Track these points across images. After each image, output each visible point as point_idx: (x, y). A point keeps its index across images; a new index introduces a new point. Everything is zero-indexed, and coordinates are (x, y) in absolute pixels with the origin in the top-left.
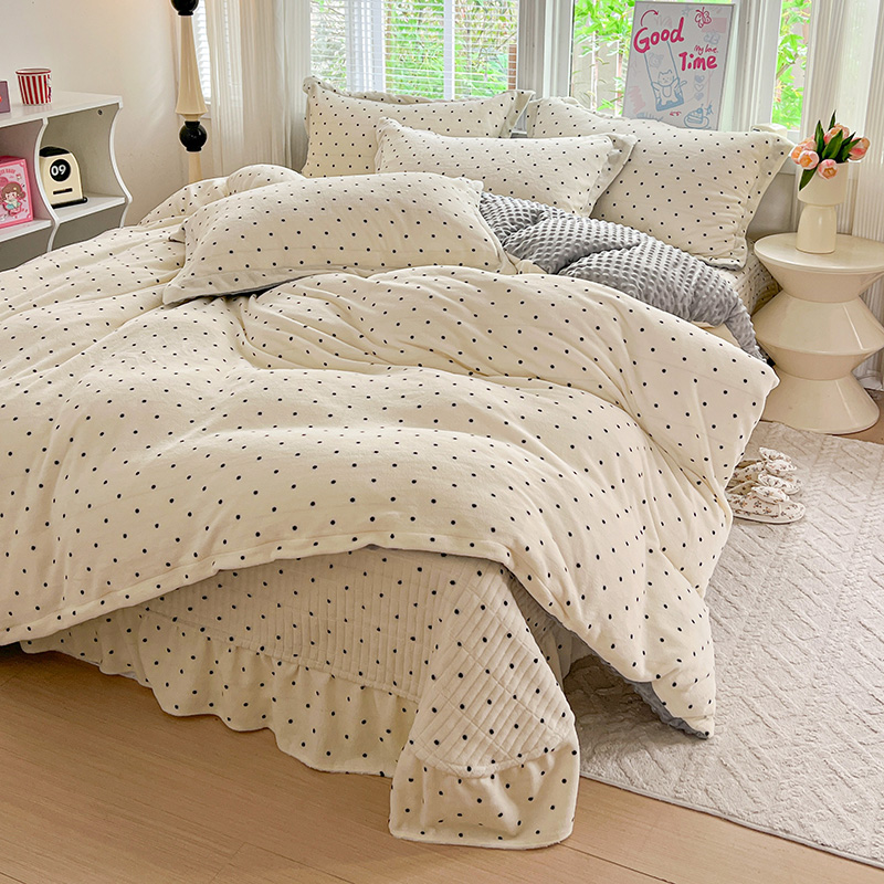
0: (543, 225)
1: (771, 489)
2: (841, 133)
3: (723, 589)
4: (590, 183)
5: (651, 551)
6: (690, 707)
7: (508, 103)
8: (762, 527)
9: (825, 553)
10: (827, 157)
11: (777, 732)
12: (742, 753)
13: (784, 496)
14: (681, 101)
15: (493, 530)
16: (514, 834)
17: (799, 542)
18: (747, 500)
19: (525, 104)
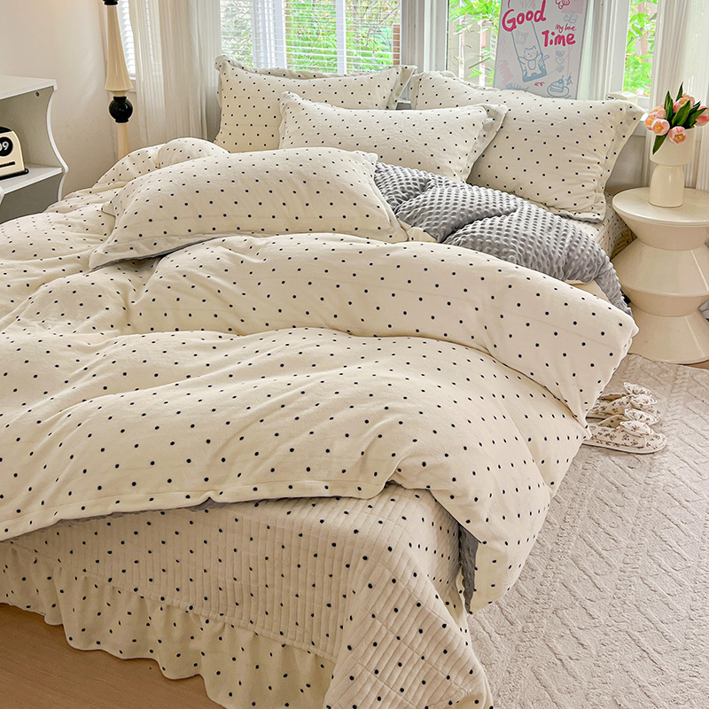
0: (431, 192)
1: (635, 423)
2: (689, 103)
3: (602, 522)
4: (467, 148)
7: (394, 77)
8: (630, 457)
9: (688, 482)
10: (675, 125)
11: (663, 668)
13: (649, 430)
14: (544, 73)
17: (664, 472)
18: (616, 434)
19: (409, 78)
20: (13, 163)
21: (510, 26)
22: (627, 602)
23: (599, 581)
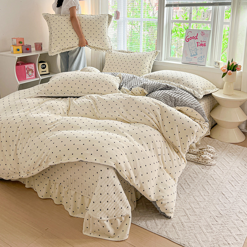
1: (206, 156)
2: (234, 63)
3: (188, 181)
5: (160, 168)
6: (166, 209)
7: (153, 54)
8: (204, 166)
9: (218, 174)
11: (190, 219)
12: (179, 223)
13: (210, 158)
14: (197, 54)
15: (111, 158)
16: (113, 237)
17: (212, 171)
18: (200, 158)
19: (158, 54)
20: (46, 71)
21: (187, 40)
22: (187, 202)
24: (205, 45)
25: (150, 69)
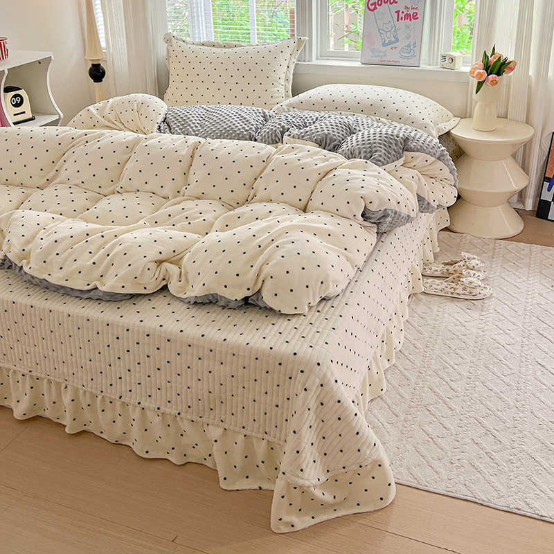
1: (472, 279)
2: (500, 58)
7: (292, 45)
8: (468, 302)
10: (491, 74)
11: (501, 440)
13: (480, 283)
14: (397, 40)
17: (491, 311)
18: (458, 287)
19: (302, 46)
20: (24, 113)
21: (372, 7)
22: (473, 398)
23: (454, 385)
24: (415, 17)
25: (287, 84)
